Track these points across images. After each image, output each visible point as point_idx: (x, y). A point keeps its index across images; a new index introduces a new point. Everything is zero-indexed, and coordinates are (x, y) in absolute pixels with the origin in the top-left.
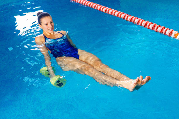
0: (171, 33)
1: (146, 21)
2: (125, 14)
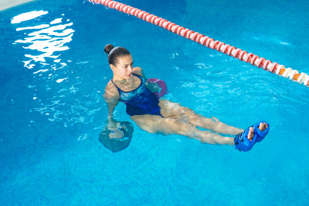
0: (275, 68)
1: (238, 50)
2: (206, 37)
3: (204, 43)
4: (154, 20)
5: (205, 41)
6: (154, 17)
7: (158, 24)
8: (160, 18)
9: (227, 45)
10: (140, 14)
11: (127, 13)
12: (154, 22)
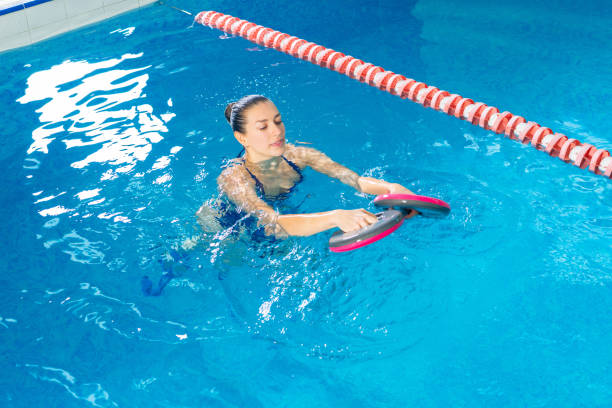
3: (474, 119)
4: (352, 69)
5: (478, 114)
6: (354, 61)
7: (362, 79)
8: (366, 65)
9: (530, 125)
10: (320, 56)
11: (290, 52)
12: (351, 73)
